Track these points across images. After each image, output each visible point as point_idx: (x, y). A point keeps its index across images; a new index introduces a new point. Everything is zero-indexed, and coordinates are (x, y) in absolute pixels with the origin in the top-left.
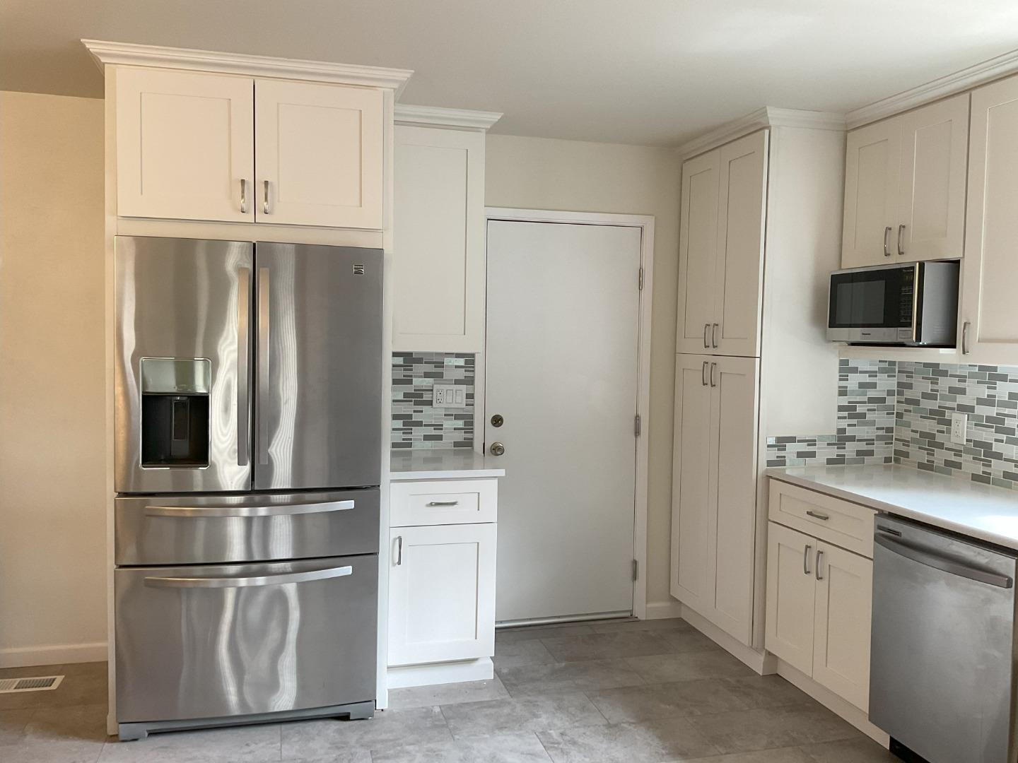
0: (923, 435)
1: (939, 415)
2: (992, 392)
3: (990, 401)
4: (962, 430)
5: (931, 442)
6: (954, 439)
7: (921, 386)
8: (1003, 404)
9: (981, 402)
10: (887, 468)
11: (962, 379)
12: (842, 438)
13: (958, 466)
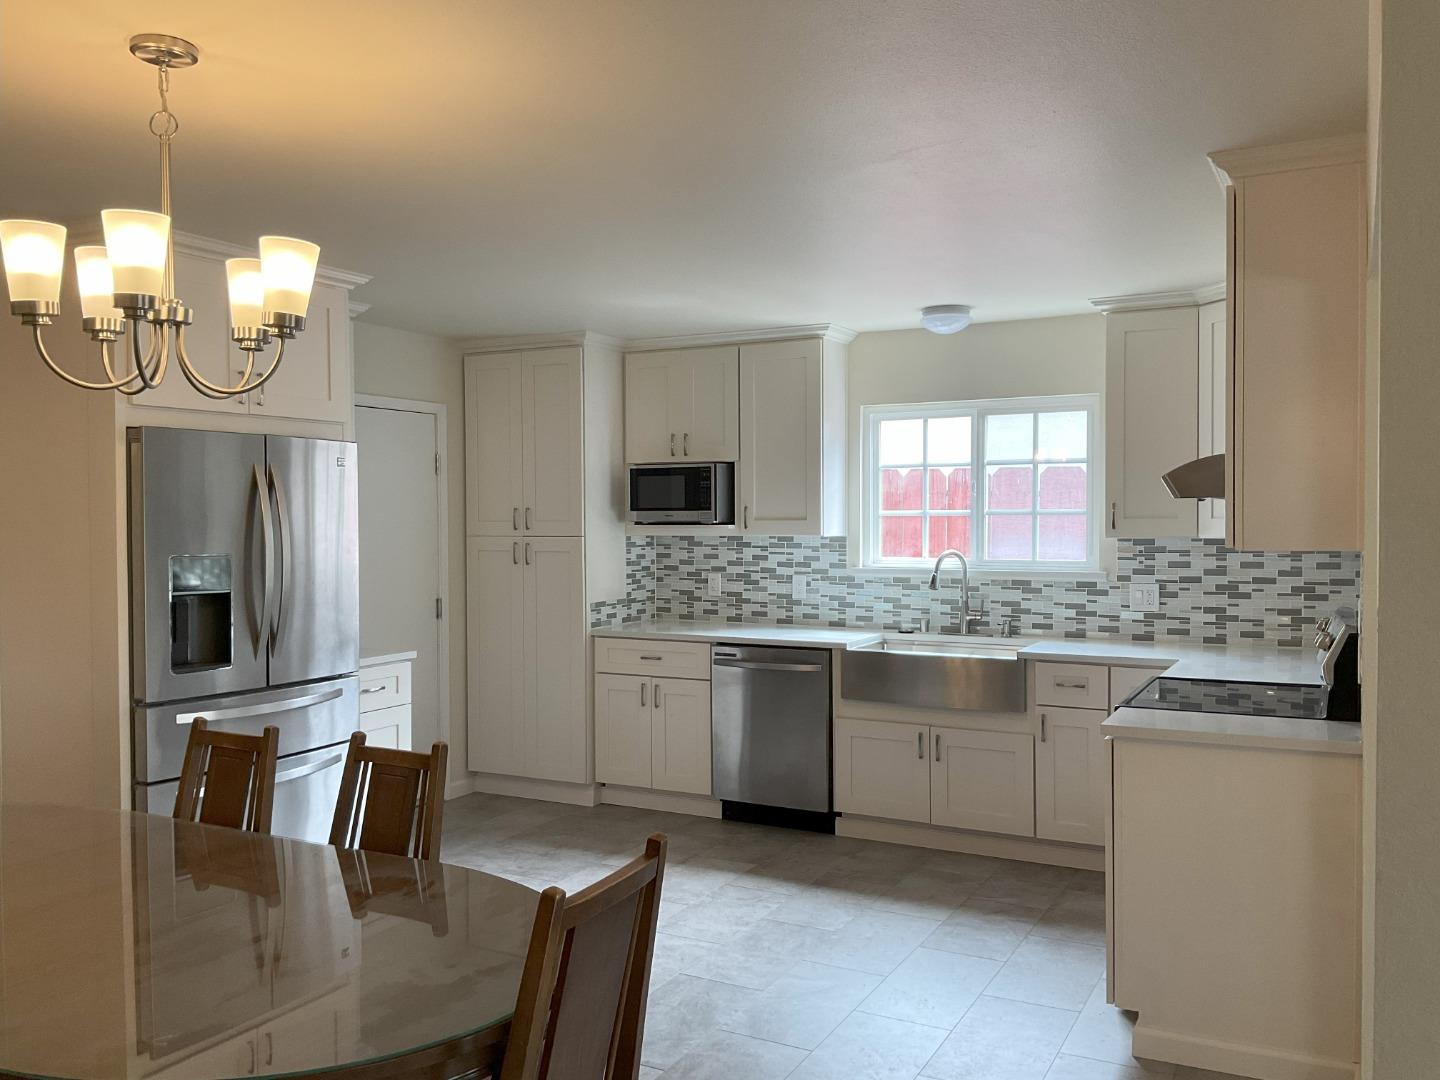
0: (682, 592)
1: (697, 577)
2: (740, 556)
3: (739, 562)
4: (717, 585)
5: (691, 598)
6: (711, 593)
7: (678, 555)
8: (748, 564)
9: (730, 563)
10: (653, 623)
11: (715, 547)
12: (629, 601)
13: (715, 612)
